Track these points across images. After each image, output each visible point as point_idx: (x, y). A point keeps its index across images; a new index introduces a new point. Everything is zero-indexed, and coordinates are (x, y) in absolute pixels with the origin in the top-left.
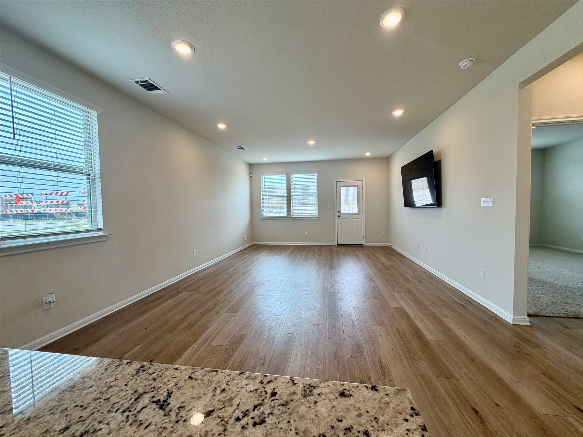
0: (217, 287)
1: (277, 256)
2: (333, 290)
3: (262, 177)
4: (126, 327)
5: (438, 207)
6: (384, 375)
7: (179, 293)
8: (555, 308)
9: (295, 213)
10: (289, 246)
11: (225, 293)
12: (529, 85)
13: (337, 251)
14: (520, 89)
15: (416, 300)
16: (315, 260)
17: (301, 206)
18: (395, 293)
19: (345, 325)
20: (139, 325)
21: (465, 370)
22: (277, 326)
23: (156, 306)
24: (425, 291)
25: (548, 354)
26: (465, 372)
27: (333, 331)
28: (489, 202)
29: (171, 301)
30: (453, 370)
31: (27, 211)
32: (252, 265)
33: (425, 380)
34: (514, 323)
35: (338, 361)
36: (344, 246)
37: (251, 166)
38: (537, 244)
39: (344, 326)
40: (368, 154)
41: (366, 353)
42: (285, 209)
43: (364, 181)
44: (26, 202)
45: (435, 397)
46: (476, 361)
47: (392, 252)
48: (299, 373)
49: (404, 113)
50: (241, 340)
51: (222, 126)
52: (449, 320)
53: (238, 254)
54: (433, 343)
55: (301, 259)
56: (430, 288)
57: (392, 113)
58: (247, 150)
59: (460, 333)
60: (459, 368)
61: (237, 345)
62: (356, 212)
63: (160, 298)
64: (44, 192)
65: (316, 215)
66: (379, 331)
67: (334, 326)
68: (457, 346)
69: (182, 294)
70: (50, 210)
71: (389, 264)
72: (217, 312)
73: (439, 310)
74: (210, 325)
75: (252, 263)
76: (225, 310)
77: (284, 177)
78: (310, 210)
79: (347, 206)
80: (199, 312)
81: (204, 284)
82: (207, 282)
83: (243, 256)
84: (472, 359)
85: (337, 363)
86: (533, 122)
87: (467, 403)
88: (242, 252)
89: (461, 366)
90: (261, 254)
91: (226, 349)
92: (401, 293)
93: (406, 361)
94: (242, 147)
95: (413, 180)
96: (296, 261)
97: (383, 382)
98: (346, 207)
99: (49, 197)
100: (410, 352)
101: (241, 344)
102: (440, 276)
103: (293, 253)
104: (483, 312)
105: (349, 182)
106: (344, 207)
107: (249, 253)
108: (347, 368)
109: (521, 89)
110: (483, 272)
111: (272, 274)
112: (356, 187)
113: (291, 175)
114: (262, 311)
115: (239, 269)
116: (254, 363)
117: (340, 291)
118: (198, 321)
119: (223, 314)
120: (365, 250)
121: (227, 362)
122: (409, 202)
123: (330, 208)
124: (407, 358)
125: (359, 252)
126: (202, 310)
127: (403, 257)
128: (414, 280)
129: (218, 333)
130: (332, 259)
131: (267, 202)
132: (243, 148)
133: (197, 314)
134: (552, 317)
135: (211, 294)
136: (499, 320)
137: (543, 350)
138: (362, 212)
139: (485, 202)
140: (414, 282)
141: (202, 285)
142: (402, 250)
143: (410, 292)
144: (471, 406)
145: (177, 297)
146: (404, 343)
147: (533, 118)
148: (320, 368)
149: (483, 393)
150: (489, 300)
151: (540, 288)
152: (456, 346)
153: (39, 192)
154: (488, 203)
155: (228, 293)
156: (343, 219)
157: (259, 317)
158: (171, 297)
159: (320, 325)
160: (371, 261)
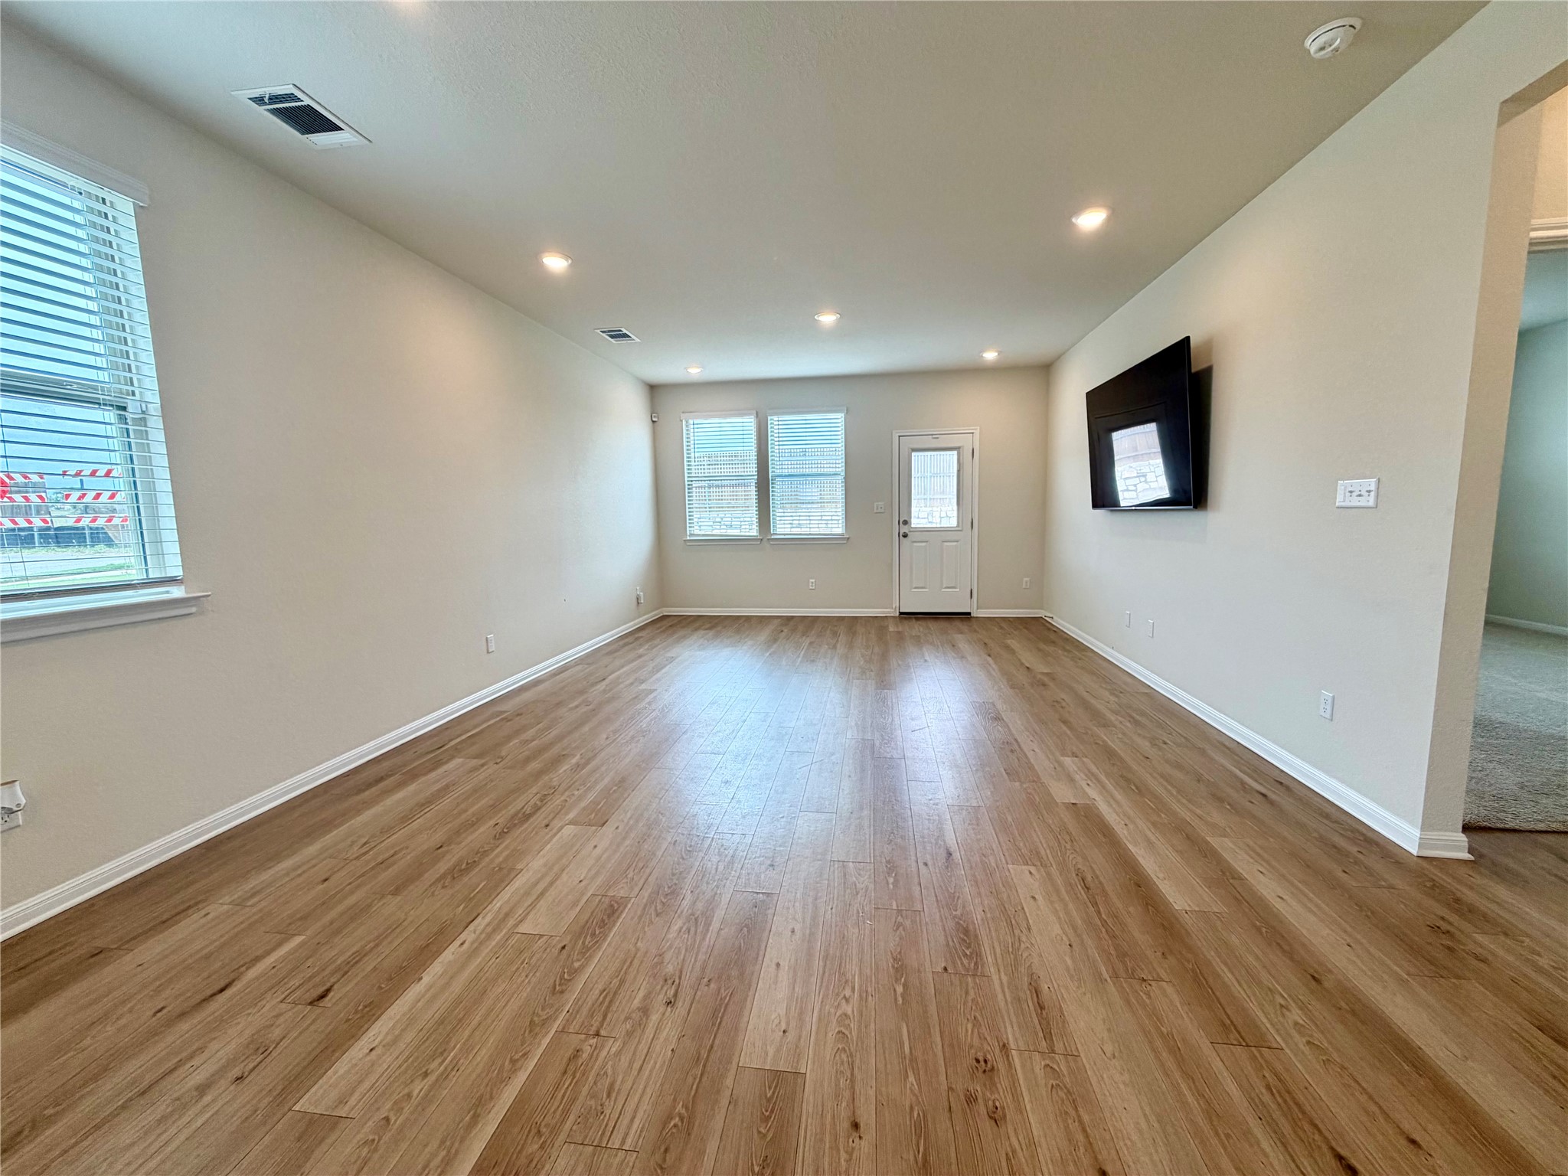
0: (552, 744)
1: (730, 649)
2: (888, 750)
3: (687, 422)
4: (265, 876)
5: (1196, 507)
6: (1048, 1036)
7: (437, 764)
8: (1532, 804)
9: (784, 525)
10: (763, 620)
11: (574, 761)
12: (1532, 110)
13: (899, 632)
14: (1501, 122)
15: (1128, 781)
16: (836, 661)
17: (799, 505)
18: (1068, 761)
19: (926, 864)
20: (305, 868)
21: (1296, 1015)
22: (721, 867)
23: (367, 804)
24: (1152, 752)
25: (1539, 955)
26: (1296, 1024)
27: (888, 883)
28: (1363, 493)
29: (412, 788)
30: (1260, 1014)
31: (30, 522)
32: (658, 675)
33: (1177, 1050)
34: (1421, 854)
35: (905, 986)
36: (917, 619)
37: (654, 390)
39: (921, 865)
40: (990, 356)
41: (990, 960)
42: (752, 513)
43: (977, 432)
44: (24, 497)
45: (1210, 1113)
46: (1326, 984)
47: (1052, 636)
48: (784, 1032)
49: (1109, 219)
50: (609, 916)
51: (555, 263)
52: (1230, 845)
53: (621, 643)
54: (1189, 921)
55: (798, 657)
56: (1165, 743)
57: (1074, 220)
58: (637, 340)
59: (1267, 887)
60: (1278, 1007)
61: (597, 932)
62: (953, 522)
63: (382, 779)
64: (72, 469)
65: (840, 531)
66: (1026, 881)
67: (891, 867)
68: (1264, 930)
69: (445, 767)
70: (94, 521)
71: (1045, 671)
72: (545, 822)
73: (1198, 811)
74: (519, 866)
75: (658, 669)
76: (571, 816)
77: (750, 422)
78: (824, 518)
79: (926, 506)
80: (492, 822)
81: (517, 732)
82: (524, 729)
83: (634, 649)
84: (1313, 977)
85: (903, 995)
86: (1533, 234)
87: (1317, 1137)
88: (630, 639)
89: (1283, 1002)
90: (687, 642)
91: (564, 947)
92: (1084, 759)
93: (1114, 984)
94: (625, 331)
95: (1117, 432)
96: (784, 663)
97: (1048, 1062)
98: (924, 509)
99: (89, 482)
100: (1122, 955)
101: (610, 930)
102: (1194, 707)
103: (775, 640)
104: (1327, 816)
105: (935, 437)
106: (918, 509)
107: (652, 638)
108: (933, 1008)
109: (1508, 120)
110: (1330, 701)
111: (712, 703)
112: (955, 453)
113: (769, 418)
114: (681, 820)
115: (622, 686)
116: (646, 997)
117: (908, 754)
118: (485, 853)
119: (561, 828)
120: (975, 631)
121: (562, 992)
122: (1103, 496)
123: (879, 510)
124: (1115, 976)
125: (960, 636)
126: (501, 818)
127: (1084, 650)
128: (1120, 718)
129: (542, 894)
130: (884, 657)
131: (707, 494)
132: (626, 336)
133: (484, 830)
134: (1531, 832)
135: (535, 765)
136: (1377, 844)
137: (1523, 942)
138: (970, 524)
139: (1351, 492)
140: (1117, 723)
141: (509, 738)
142: (1080, 629)
143: (1110, 754)
144: (1332, 1149)
145: (433, 775)
146: (1104, 923)
147: (1535, 222)
148: (849, 1012)
149: (1363, 1098)
150: (1343, 781)
151: (1480, 740)
152: (1259, 930)
153: (60, 468)
154: (1360, 495)
155: (583, 761)
156: (915, 544)
157: (670, 839)
158: (413, 776)
159: (851, 864)
160: (996, 663)
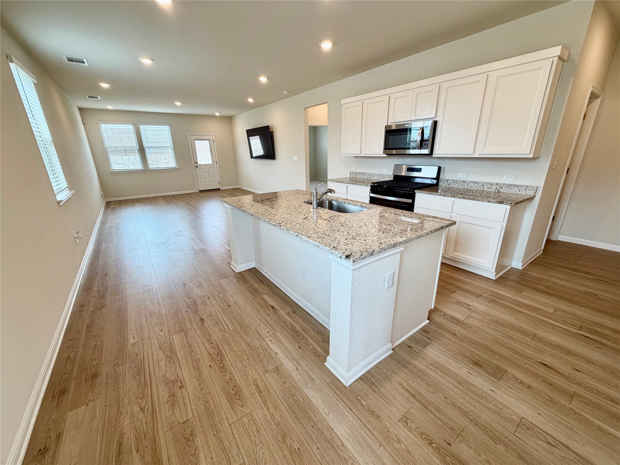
3: (100, 125)
9: (152, 165)
36: (205, 192)
37: (81, 110)
38: (314, 178)
40: (217, 114)
42: (139, 161)
43: (214, 135)
51: (104, 85)
58: (100, 99)
62: (211, 162)
65: (174, 166)
77: (132, 127)
105: (201, 136)
106: (200, 158)
112: (208, 141)
113: (139, 126)
120: (222, 194)
123: (187, 159)
125: (218, 195)
138: (216, 163)
156: (201, 170)
